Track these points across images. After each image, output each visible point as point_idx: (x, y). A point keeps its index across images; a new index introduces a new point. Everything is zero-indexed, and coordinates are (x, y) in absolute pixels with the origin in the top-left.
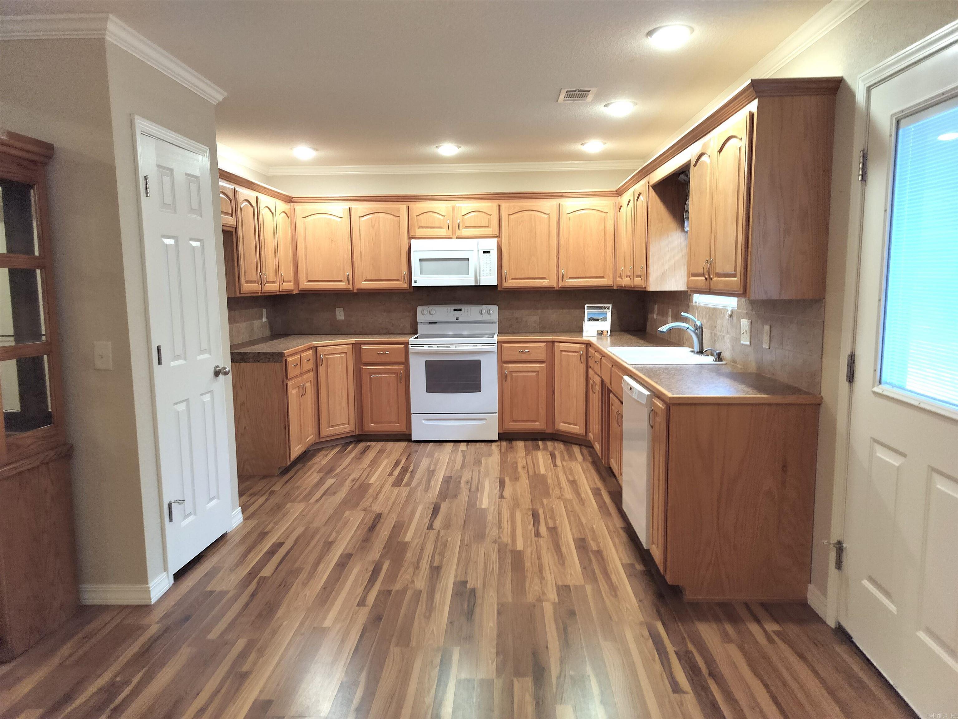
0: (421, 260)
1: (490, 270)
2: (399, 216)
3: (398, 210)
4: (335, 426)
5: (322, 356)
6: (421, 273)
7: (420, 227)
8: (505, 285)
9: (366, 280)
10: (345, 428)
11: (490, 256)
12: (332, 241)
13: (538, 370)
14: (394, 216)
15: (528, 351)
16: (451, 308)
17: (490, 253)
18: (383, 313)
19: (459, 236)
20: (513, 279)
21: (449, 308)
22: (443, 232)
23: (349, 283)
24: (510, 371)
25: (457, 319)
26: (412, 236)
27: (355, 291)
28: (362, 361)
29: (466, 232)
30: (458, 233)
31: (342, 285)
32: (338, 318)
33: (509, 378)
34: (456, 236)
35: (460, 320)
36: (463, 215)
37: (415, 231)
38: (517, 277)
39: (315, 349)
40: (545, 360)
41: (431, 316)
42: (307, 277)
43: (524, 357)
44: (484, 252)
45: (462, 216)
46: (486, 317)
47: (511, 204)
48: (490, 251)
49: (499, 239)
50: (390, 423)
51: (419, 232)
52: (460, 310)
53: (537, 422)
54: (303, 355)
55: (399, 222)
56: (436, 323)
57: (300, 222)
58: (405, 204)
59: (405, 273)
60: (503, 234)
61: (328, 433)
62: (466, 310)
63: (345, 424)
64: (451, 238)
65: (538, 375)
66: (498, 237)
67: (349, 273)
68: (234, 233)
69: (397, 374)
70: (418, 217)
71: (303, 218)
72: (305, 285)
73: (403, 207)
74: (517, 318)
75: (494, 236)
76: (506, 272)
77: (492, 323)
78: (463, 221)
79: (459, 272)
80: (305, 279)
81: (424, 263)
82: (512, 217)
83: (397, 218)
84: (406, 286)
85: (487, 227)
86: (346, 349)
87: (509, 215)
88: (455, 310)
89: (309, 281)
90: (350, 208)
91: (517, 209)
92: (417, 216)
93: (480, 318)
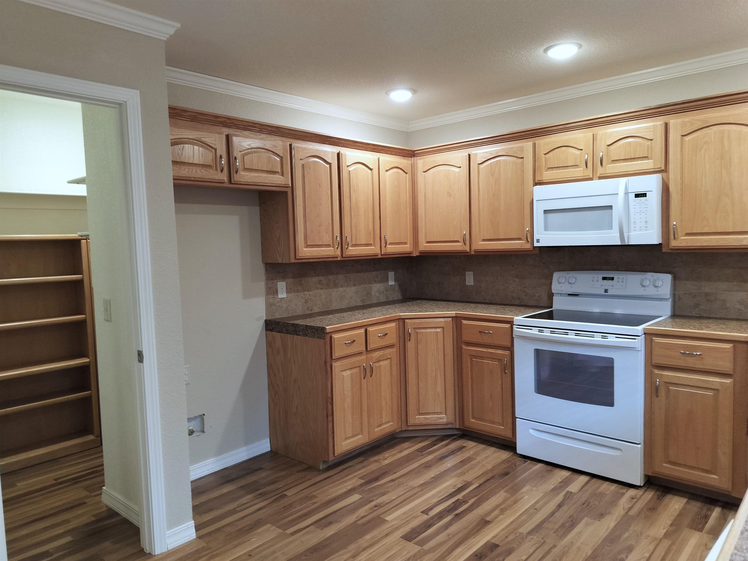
0: (546, 212)
1: (646, 222)
2: (523, 158)
3: (521, 149)
4: (428, 414)
5: (410, 330)
6: (546, 229)
7: (548, 168)
8: (674, 244)
9: (484, 240)
10: (441, 418)
11: (646, 200)
12: (450, 195)
13: (717, 388)
14: (517, 157)
15: (700, 355)
16: (600, 275)
17: (646, 196)
18: (515, 279)
19: (602, 175)
20: (688, 234)
21: (596, 276)
22: (579, 172)
23: (465, 244)
24: (666, 382)
25: (606, 291)
26: (539, 182)
27: (473, 253)
28: (463, 339)
29: (611, 168)
30: (600, 171)
31: (458, 247)
32: (467, 283)
33: (662, 392)
34: (598, 175)
35: (610, 293)
36: (608, 146)
37: (541, 175)
38: (695, 231)
39: (402, 321)
40: (731, 373)
41: (570, 285)
42: (426, 238)
43: (691, 362)
44: (637, 196)
45: (606, 147)
46: (651, 291)
47: (687, 119)
48: (646, 194)
49: (665, 174)
50: (493, 423)
51: (547, 175)
52: (612, 279)
53: (714, 474)
54: (370, 329)
55: (522, 165)
56: (577, 295)
57: (420, 177)
58: (530, 142)
59: (527, 229)
60: (671, 166)
61: (417, 422)
62: (620, 280)
63: (441, 413)
64: (591, 179)
65: (716, 397)
66: (664, 171)
67: (466, 232)
68: (290, 194)
69: (500, 360)
70: (547, 156)
71: (424, 172)
72: (424, 246)
73: (528, 145)
74: (707, 294)
75: (656, 170)
76: (675, 223)
77: (661, 299)
78: (608, 153)
79: (598, 227)
80: (424, 241)
81: (550, 215)
82: (687, 138)
83: (521, 160)
84: (528, 246)
85: (646, 158)
86: (443, 324)
87: (683, 136)
88: (604, 278)
89: (428, 242)
90: (469, 155)
91: (699, 125)
92: (545, 154)
93: (641, 292)
